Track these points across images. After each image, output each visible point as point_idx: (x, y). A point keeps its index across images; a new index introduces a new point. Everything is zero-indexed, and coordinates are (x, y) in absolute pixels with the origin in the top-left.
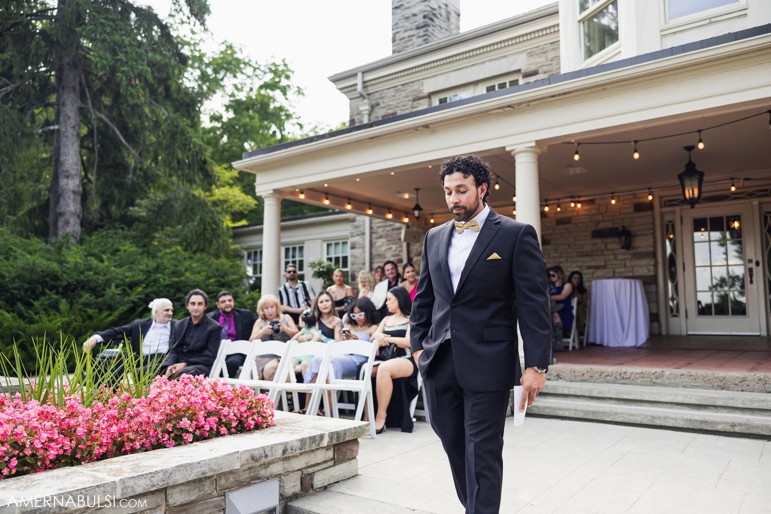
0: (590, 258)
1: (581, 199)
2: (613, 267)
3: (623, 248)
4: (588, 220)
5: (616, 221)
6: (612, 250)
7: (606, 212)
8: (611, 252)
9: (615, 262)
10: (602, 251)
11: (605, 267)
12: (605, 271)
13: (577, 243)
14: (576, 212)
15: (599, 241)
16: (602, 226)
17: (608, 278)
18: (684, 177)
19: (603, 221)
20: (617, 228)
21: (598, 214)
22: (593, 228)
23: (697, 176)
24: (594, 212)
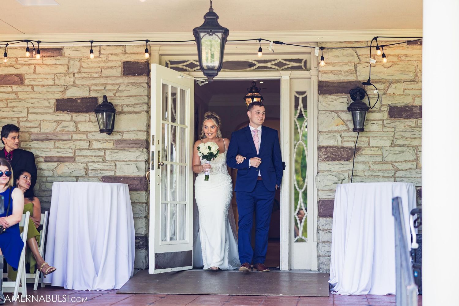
0: (51, 144)
1: (41, 46)
2: (87, 160)
3: (102, 131)
4: (51, 82)
5: (93, 88)
6: (86, 133)
7: (79, 72)
8: (84, 137)
9: (89, 153)
10: (71, 133)
11: (72, 159)
12: (72, 166)
13: (31, 117)
14: (33, 66)
15: (65, 116)
16: (73, 93)
17: (77, 179)
18: (202, 35)
19: (74, 85)
20: (96, 99)
21: (67, 73)
22: (59, 96)
23: (220, 35)
24: (63, 69)
